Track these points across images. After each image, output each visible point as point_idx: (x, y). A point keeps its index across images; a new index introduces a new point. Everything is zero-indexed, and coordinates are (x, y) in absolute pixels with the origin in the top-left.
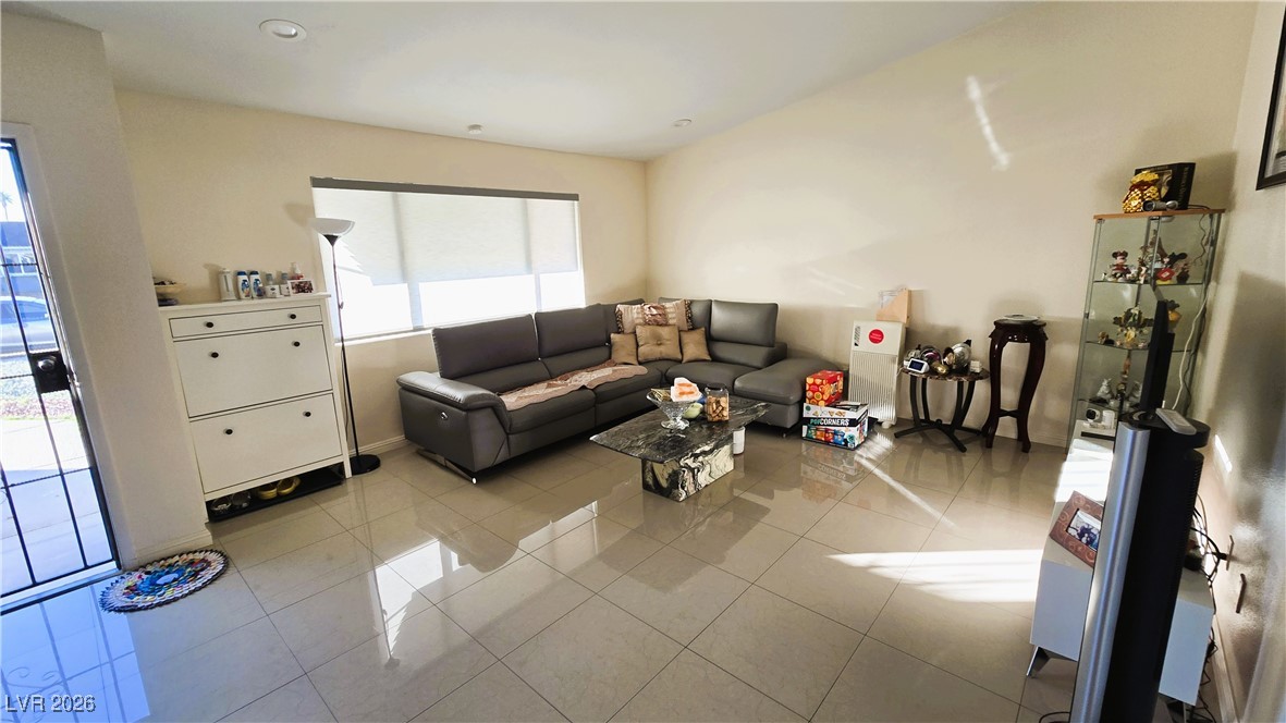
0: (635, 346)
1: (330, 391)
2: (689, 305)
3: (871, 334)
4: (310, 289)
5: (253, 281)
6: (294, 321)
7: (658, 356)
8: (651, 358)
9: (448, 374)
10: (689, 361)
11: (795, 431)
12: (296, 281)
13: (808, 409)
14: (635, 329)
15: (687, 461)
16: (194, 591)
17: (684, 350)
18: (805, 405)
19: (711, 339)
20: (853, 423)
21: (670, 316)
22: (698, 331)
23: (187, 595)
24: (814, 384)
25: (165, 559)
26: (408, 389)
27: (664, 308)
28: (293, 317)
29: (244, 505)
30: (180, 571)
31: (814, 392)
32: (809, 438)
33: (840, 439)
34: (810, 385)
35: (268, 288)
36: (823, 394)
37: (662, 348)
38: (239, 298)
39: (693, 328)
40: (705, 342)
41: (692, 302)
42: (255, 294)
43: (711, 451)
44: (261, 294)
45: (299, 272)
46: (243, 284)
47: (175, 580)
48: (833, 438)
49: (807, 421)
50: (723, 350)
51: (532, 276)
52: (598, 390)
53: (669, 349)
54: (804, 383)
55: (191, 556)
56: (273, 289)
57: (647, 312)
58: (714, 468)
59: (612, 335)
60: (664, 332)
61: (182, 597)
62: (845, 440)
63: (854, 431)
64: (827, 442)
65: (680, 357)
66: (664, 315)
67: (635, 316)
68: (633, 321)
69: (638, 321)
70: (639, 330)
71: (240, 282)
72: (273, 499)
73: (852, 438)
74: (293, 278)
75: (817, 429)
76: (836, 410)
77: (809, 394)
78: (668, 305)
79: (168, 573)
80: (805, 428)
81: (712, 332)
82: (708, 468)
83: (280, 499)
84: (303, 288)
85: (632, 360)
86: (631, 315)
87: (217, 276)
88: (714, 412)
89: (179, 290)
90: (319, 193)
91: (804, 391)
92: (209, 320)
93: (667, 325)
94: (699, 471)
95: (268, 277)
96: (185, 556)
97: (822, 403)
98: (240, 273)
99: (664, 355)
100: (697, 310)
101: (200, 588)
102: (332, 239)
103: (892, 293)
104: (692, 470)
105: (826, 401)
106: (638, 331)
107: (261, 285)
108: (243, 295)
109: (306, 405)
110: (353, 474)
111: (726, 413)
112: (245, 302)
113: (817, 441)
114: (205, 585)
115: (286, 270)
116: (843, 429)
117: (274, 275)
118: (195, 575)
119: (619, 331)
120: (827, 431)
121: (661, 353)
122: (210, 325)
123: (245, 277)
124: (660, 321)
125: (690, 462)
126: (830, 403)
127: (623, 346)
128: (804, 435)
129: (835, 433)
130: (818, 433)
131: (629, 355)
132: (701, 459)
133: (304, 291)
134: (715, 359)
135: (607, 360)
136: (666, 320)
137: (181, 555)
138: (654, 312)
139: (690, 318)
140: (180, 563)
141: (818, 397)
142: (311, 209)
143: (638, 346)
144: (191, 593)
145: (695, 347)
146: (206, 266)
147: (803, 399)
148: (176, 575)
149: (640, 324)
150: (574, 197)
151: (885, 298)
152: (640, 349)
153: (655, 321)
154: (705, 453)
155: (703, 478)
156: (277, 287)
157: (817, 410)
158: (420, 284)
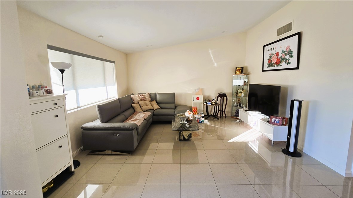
0: (140, 107)
6: (56, 106)
7: (148, 109)
8: (146, 109)
10: (156, 109)
14: (138, 102)
17: (153, 107)
20: (203, 117)
21: (146, 98)
22: (154, 101)
31: (194, 112)
33: (201, 121)
34: (193, 110)
35: (35, 92)
39: (152, 101)
40: (157, 104)
41: (151, 94)
50: (162, 105)
51: (106, 87)
56: (37, 93)
57: (140, 97)
59: (132, 104)
60: (146, 102)
65: (153, 109)
67: (137, 98)
68: (137, 100)
70: (140, 102)
73: (203, 120)
78: (145, 95)
81: (157, 101)
84: (49, 92)
85: (141, 111)
90: (50, 52)
97: (196, 114)
100: (152, 96)
102: (62, 71)
103: (197, 89)
121: (149, 108)
127: (137, 107)
129: (199, 120)
131: (140, 109)
134: (162, 108)
135: (135, 112)
136: (146, 99)
138: (143, 97)
139: (151, 98)
145: (155, 105)
149: (139, 100)
150: (114, 62)
151: (196, 90)
152: (142, 108)
153: (143, 99)
158: (79, 90)
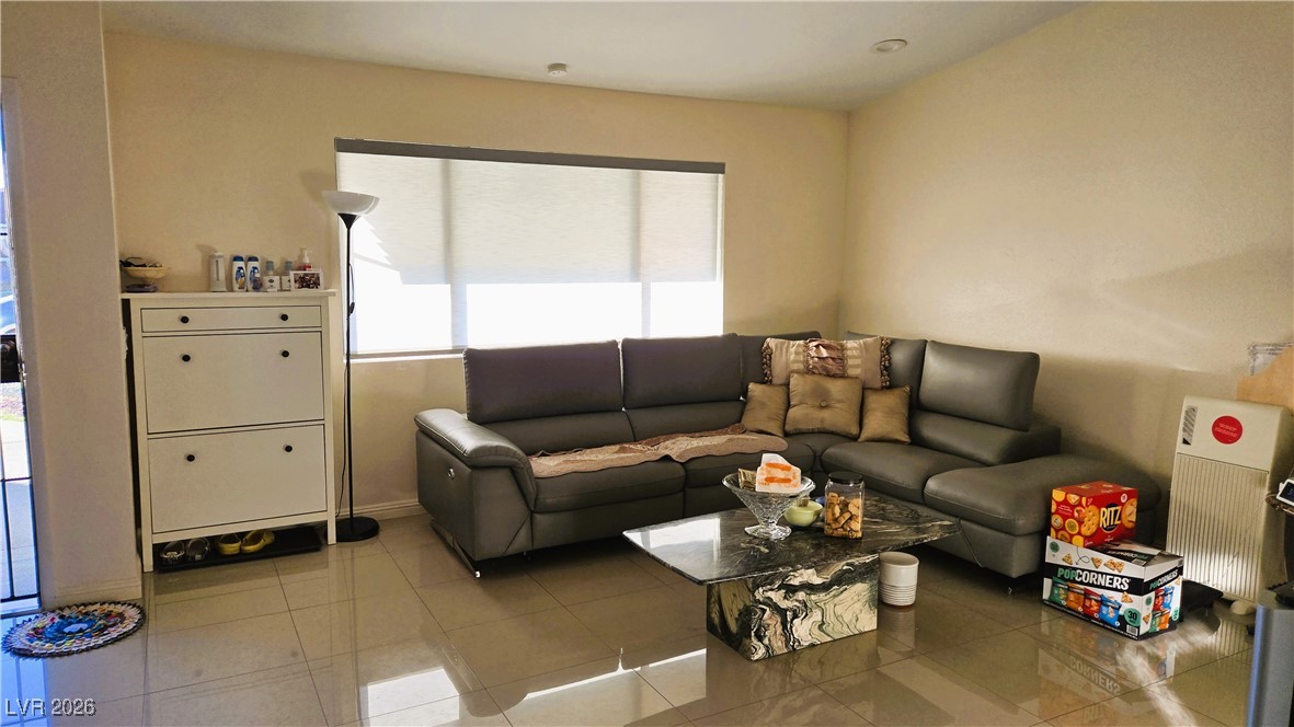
0: (783, 407)
1: (321, 422)
2: (888, 346)
3: (1217, 424)
4: (317, 284)
5: (250, 269)
6: (285, 324)
7: (816, 425)
8: (803, 427)
9: (479, 417)
10: (871, 440)
11: (1027, 586)
12: (301, 273)
13: (1055, 548)
14: (788, 378)
15: (770, 594)
16: (92, 648)
17: (866, 421)
18: (1050, 540)
19: (917, 407)
20: (1137, 587)
21: (850, 362)
22: (897, 392)
23: (83, 651)
24: (1065, 502)
25: (85, 605)
26: (426, 433)
27: (843, 348)
28: (284, 317)
29: (198, 557)
30: (91, 623)
31: (1065, 518)
32: (1053, 604)
33: (1112, 614)
34: (1058, 504)
35: (266, 279)
36: (1081, 523)
37: (826, 414)
38: (231, 290)
39: (890, 386)
40: (904, 411)
41: (893, 342)
42: (250, 285)
43: (825, 587)
44: (258, 286)
45: (307, 260)
46: (239, 271)
47: (81, 630)
48: (1099, 611)
49: (1052, 570)
51: (640, 284)
52: (691, 466)
53: (839, 416)
54: (1049, 499)
55: (112, 607)
56: (271, 281)
57: (813, 353)
58: (830, 618)
59: (751, 386)
60: (836, 388)
61: (78, 652)
62: (1121, 618)
63: (1139, 604)
64: (1087, 617)
65: (854, 430)
66: (841, 360)
67: (792, 357)
68: (787, 364)
69: (795, 366)
70: (795, 381)
71: (235, 269)
72: (232, 556)
73: (1134, 615)
74: (299, 269)
75: (1069, 589)
76: (1105, 558)
77: (1057, 521)
78: (850, 344)
79: (80, 621)
80: (1047, 583)
82: (817, 616)
83: (242, 557)
84: (308, 282)
85: (774, 427)
86: (788, 356)
87: (210, 260)
88: (836, 520)
89: (160, 275)
90: (346, 159)
91: (1049, 514)
92: (185, 313)
93: (843, 376)
94: (795, 616)
95: (269, 265)
96: (106, 606)
97: (1078, 540)
98: (237, 258)
99: (828, 426)
100: (900, 357)
101: (100, 646)
102: (349, 220)
104: (782, 612)
105: (1086, 538)
106: (793, 382)
107: (258, 275)
108: (236, 286)
109: (287, 436)
110: (338, 540)
111: (857, 526)
112: (239, 295)
113: (1068, 611)
114: (105, 644)
115: (293, 259)
116: (1117, 597)
117: (277, 264)
118: (102, 630)
119: (764, 379)
120: (1087, 594)
121: (822, 421)
122: (185, 320)
123: (241, 264)
124: (834, 369)
125: (777, 597)
126: (1097, 542)
127: (763, 405)
128: (1046, 596)
129: (1103, 602)
130: (1072, 597)
131: (770, 419)
132: (801, 595)
133: (308, 286)
134: (917, 441)
135: (734, 423)
136: (844, 369)
137: (103, 603)
138: (825, 353)
139: (887, 368)
140: (96, 613)
141: (1072, 527)
142: (333, 180)
143: (788, 406)
144: (87, 650)
145: (884, 417)
146: (199, 247)
147: (1044, 530)
148: (84, 626)
149: (798, 372)
150: (717, 168)
151: (1261, 358)
152: (792, 411)
153: (825, 369)
154: (810, 588)
155: (804, 630)
156: (276, 278)
157: (1069, 553)
158: (469, 287)
